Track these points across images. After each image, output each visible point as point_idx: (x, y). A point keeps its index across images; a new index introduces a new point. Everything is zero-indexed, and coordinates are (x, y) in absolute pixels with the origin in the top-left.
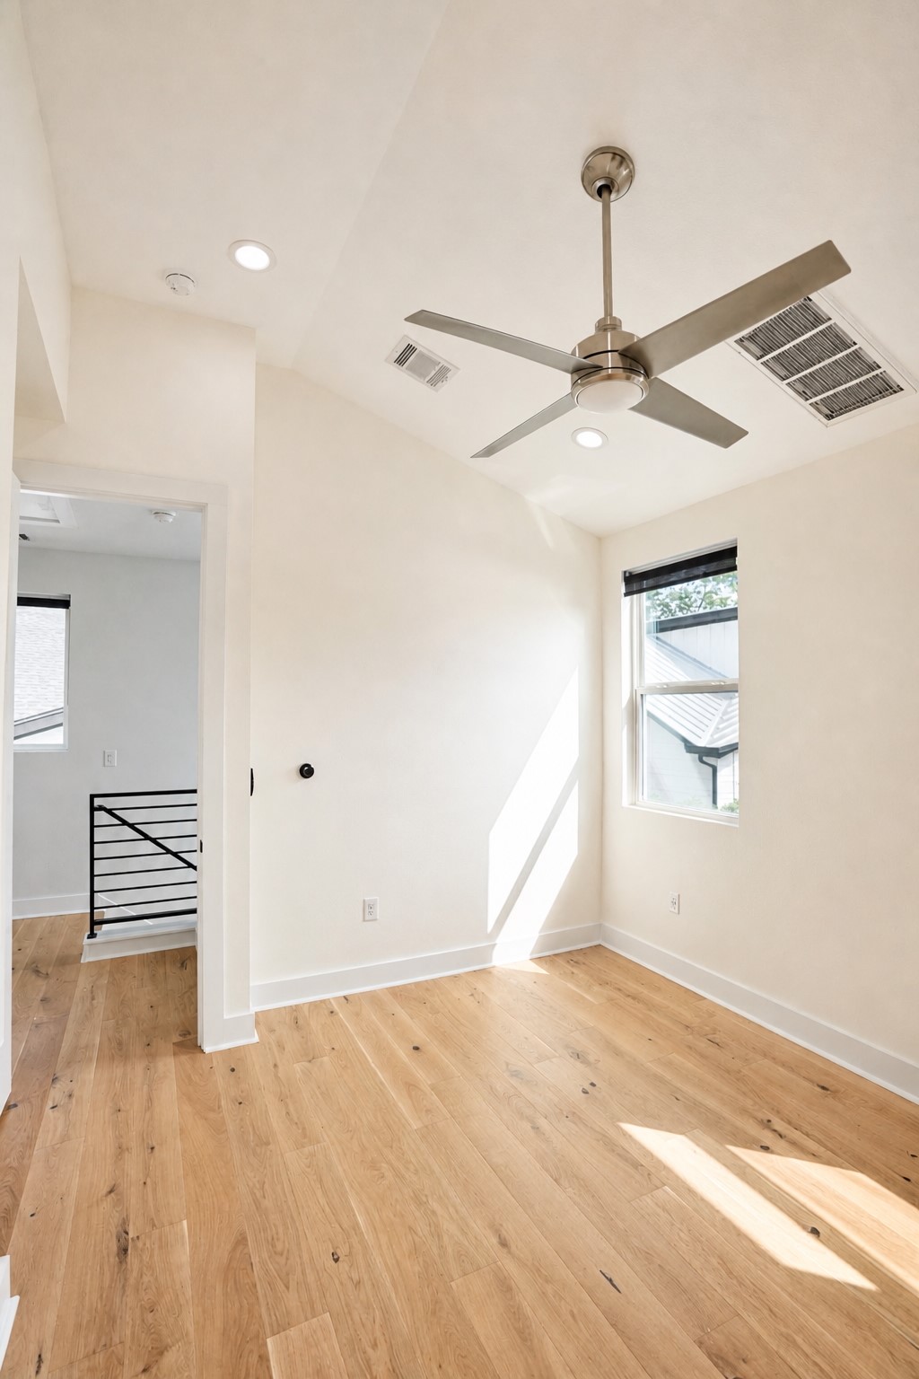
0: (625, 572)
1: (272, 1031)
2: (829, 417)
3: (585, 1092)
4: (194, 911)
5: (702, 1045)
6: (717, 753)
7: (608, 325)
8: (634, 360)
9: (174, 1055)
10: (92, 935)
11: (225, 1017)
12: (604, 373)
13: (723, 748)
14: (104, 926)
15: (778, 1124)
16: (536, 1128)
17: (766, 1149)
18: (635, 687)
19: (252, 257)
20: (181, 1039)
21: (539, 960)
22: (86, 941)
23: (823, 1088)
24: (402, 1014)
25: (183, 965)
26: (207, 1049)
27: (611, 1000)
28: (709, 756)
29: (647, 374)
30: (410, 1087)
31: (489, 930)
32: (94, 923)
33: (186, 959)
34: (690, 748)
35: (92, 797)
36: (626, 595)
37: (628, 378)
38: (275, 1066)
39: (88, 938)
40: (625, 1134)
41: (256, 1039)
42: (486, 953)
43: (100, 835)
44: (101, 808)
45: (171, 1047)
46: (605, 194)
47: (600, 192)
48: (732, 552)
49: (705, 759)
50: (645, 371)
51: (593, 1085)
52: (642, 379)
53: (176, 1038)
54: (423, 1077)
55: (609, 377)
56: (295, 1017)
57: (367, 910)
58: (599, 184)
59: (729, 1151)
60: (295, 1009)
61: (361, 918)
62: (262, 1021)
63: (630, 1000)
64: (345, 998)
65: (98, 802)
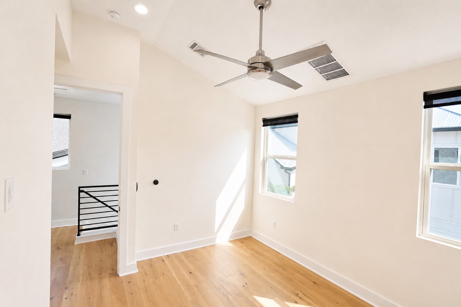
0: (263, 118)
1: (142, 268)
2: (328, 80)
3: (244, 286)
4: (116, 226)
5: (280, 270)
6: (291, 169)
7: (260, 53)
8: (268, 66)
9: (109, 277)
10: (79, 235)
11: (127, 265)
12: (258, 69)
13: (293, 168)
14: (82, 232)
15: (301, 295)
16: (228, 299)
17: (296, 302)
18: (265, 156)
19: (141, 9)
20: (111, 272)
21: (230, 241)
22: (77, 237)
23: (314, 282)
24: (186, 261)
25: (112, 245)
26: (120, 275)
27: (253, 255)
28: (288, 170)
29: (272, 70)
30: (188, 287)
31: (215, 232)
32: (80, 230)
33: (113, 242)
34: (282, 167)
35: (79, 188)
36: (263, 126)
37: (265, 72)
38: (144, 280)
39: (77, 236)
40: (255, 299)
41: (137, 271)
42: (214, 240)
43: (82, 201)
44: (83, 191)
45: (108, 275)
46: (261, 9)
47: (260, 8)
48: (296, 116)
49: (286, 171)
50: (271, 69)
51: (246, 284)
52: (270, 72)
53: (110, 271)
54: (192, 283)
55: (260, 71)
56: (151, 263)
57: (176, 227)
58: (259, 6)
59: (286, 304)
60: (151, 260)
61: (174, 230)
62: (140, 264)
63: (259, 255)
64: (167, 255)
65: (81, 189)
